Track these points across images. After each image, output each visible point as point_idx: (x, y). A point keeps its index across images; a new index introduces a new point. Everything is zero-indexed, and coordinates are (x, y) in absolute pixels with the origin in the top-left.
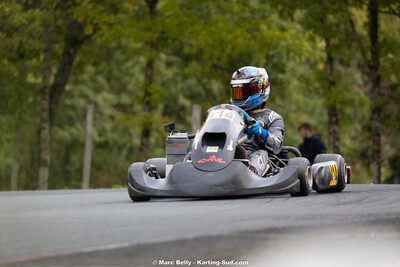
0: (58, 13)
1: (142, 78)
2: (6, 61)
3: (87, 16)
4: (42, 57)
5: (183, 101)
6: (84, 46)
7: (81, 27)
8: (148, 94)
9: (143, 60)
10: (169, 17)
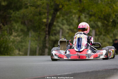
0: (51, 1)
1: (77, 21)
3: (60, 2)
4: (46, 15)
9: (77, 16)
10: (85, 3)
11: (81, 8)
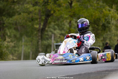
0: (43, 7)
1: (68, 26)
2: (28, 22)
3: (52, 8)
4: (38, 20)
6: (51, 17)
7: (50, 11)
8: (70, 31)
9: (68, 21)
10: (76, 8)
11: (72, 14)
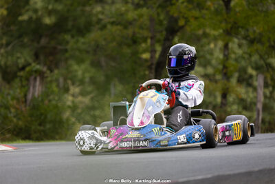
0: (159, 10)
1: (221, 56)
3: (181, 12)
5: (251, 71)
6: (179, 34)
7: (176, 20)
8: (225, 67)
9: (220, 44)
10: (239, 12)
11: (230, 26)
